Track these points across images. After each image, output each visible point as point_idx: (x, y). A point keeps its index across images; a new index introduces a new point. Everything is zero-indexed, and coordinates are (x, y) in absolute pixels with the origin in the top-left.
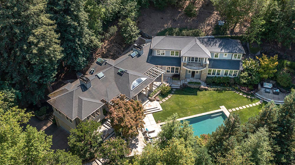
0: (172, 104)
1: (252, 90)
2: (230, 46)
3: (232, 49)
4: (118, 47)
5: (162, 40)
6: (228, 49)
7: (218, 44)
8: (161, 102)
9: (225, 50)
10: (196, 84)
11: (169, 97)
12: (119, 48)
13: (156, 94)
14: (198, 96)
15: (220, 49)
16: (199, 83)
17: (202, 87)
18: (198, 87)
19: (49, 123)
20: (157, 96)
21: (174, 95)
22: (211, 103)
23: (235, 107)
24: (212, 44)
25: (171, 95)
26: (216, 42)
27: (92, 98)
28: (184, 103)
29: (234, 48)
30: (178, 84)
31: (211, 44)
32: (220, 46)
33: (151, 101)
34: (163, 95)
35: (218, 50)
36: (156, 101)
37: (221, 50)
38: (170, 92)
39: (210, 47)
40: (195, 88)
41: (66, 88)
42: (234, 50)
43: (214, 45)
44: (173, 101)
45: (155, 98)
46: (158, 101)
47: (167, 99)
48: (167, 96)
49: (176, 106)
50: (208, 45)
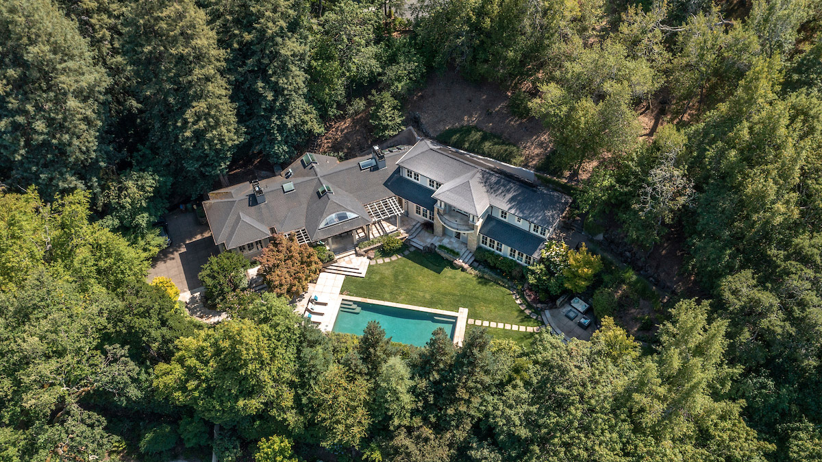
0: (388, 272)
1: (541, 302)
2: (529, 208)
3: (530, 214)
4: (365, 136)
5: (422, 153)
6: (522, 212)
7: (509, 196)
8: (373, 263)
9: (516, 210)
10: (450, 254)
11: (394, 258)
12: (365, 138)
13: (372, 247)
14: (440, 276)
15: (509, 206)
16: (457, 254)
17: (459, 262)
18: (452, 260)
19: (207, 233)
20: (372, 249)
21: (404, 259)
22: (451, 297)
23: (483, 319)
24: (500, 191)
25: (399, 257)
26: (508, 191)
27: (258, 221)
28: (408, 279)
29: (535, 213)
30: (423, 241)
31: (498, 190)
32: (511, 200)
33: (357, 254)
34: (384, 252)
35: (505, 207)
36: (366, 257)
37: (510, 208)
38: (399, 251)
39: (493, 195)
40: (447, 259)
41: (232, 191)
42: (533, 217)
43: (503, 194)
44: (393, 268)
45: (366, 252)
46: (369, 258)
47: (387, 260)
48: (392, 255)
49: (392, 277)
50: (492, 190)
